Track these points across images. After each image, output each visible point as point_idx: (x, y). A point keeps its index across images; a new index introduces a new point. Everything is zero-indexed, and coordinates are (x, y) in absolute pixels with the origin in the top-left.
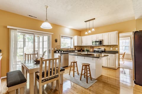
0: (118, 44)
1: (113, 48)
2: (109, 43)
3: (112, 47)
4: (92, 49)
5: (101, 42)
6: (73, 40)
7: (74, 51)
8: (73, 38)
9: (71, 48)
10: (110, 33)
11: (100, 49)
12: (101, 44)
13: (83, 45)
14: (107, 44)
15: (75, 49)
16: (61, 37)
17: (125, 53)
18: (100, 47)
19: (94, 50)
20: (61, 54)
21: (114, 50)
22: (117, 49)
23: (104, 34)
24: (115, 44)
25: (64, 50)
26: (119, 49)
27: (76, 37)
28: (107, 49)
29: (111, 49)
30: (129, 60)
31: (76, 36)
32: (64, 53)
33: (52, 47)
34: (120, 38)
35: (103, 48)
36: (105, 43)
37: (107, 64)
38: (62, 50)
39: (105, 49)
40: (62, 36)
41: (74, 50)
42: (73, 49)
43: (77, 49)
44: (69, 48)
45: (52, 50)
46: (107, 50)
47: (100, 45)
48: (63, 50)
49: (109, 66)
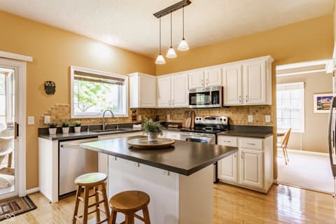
0: (270, 103)
1: (257, 114)
2: (242, 97)
3: (254, 114)
4: (189, 119)
5: (216, 95)
6: (124, 87)
7: (130, 126)
8: (126, 82)
9: (113, 118)
10: (246, 63)
11: (214, 119)
12: (218, 103)
13: (160, 106)
14: (236, 103)
15: (134, 118)
16: (73, 75)
17: (292, 131)
18: (216, 113)
19: (197, 122)
20: (59, 141)
21: (259, 124)
22: (268, 119)
23: (225, 67)
24: (262, 102)
25: (84, 124)
26: (274, 120)
27: (135, 79)
28: (238, 120)
29: (250, 119)
30: (301, 151)
31: (137, 74)
32: (88, 133)
33: (29, 114)
34: (277, 85)
35: (222, 118)
36: (231, 99)
37: (235, 174)
38: (78, 126)
39: (229, 119)
40: (76, 72)
41: (129, 121)
42: (124, 118)
43: (139, 118)
44: (108, 115)
45: (28, 126)
46: (235, 123)
47: (215, 106)
48: (79, 122)
49: (241, 182)
